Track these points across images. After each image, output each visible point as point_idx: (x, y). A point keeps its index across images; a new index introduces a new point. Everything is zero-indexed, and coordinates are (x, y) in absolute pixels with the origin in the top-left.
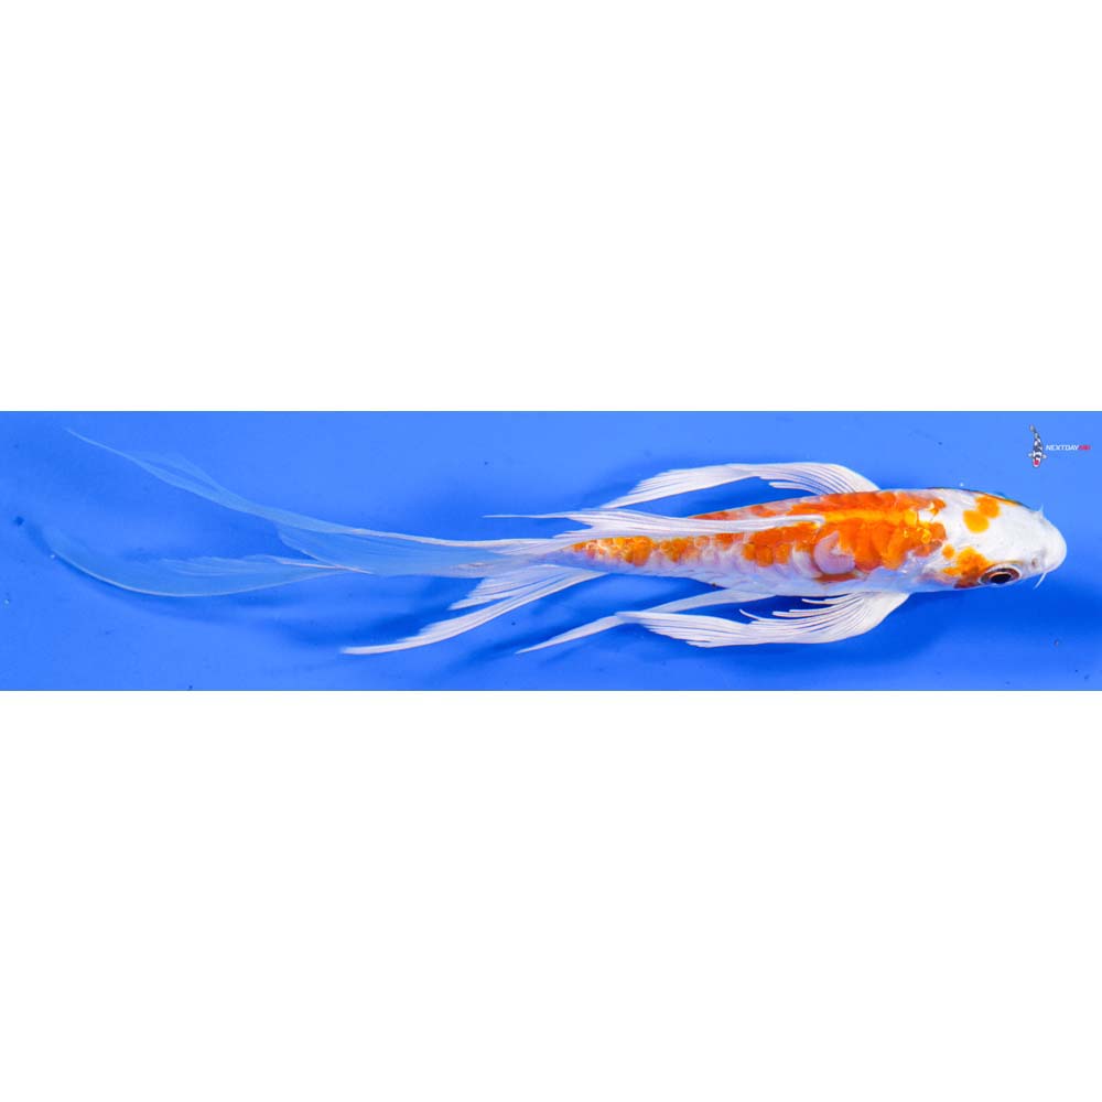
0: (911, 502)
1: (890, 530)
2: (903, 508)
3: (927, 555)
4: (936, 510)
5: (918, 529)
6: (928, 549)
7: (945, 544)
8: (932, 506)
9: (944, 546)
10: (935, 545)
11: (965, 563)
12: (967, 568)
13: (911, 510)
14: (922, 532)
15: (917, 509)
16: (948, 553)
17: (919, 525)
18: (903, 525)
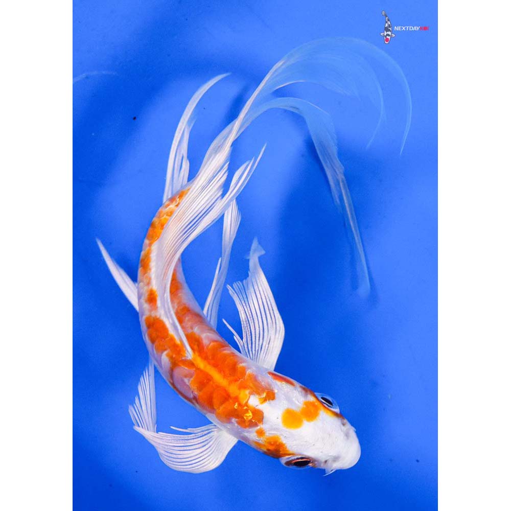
0: (251, 385)
1: (227, 397)
2: (243, 387)
3: (245, 427)
4: (265, 400)
5: (245, 408)
6: (247, 424)
7: (261, 426)
8: (264, 395)
9: (259, 427)
10: (252, 424)
11: (270, 444)
12: (271, 448)
13: (247, 392)
14: (247, 411)
15: (251, 394)
16: (261, 433)
17: (246, 404)
18: (236, 399)
